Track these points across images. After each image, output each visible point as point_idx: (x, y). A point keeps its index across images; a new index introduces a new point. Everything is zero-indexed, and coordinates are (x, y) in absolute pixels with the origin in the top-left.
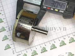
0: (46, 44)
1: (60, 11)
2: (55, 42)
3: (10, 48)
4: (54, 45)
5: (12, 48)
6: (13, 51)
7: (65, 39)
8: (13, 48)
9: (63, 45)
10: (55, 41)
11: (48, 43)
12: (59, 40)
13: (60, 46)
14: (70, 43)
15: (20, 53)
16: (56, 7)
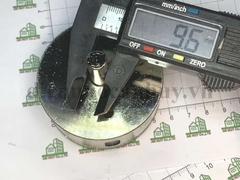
0: (174, 113)
1: (193, 62)
16: (178, 44)
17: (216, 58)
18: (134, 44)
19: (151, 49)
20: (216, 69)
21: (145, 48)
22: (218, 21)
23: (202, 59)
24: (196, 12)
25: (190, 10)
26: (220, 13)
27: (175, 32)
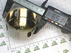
0: (39, 43)
1: (60, 25)
2: (47, 42)
3: (6, 44)
4: (46, 44)
5: (7, 45)
6: (8, 47)
7: (57, 39)
8: (9, 44)
9: (55, 44)
10: (48, 40)
11: (41, 42)
12: (52, 40)
13: (52, 45)
14: (61, 43)
15: (14, 50)
16: (57, 20)
17: (66, 25)
18: (46, 18)
19: (50, 20)
20: (65, 28)
21: (49, 20)
22: (68, 17)
23: (62, 25)
24: (63, 13)
25: (61, 13)
26: (68, 15)
27: (57, 17)
